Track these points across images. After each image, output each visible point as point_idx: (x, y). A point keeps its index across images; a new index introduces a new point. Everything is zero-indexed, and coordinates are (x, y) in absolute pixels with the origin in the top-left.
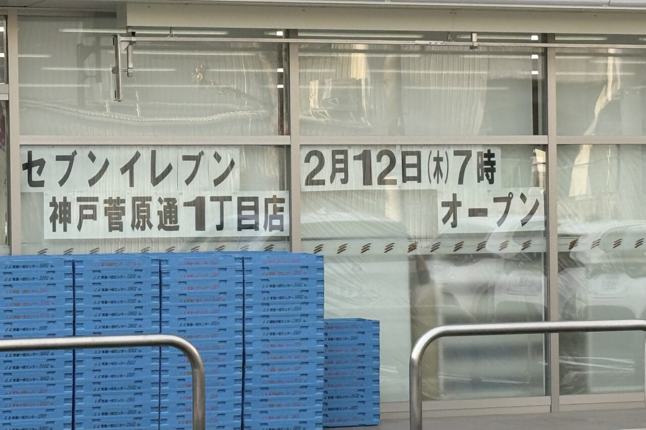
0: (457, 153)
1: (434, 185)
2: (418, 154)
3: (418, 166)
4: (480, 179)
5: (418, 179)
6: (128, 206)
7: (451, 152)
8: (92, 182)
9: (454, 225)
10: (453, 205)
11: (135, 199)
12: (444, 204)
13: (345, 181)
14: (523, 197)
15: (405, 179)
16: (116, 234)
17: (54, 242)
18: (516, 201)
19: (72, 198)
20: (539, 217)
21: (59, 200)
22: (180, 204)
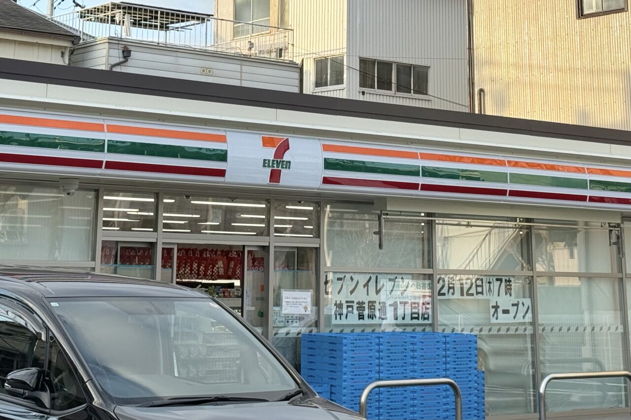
0: (497, 280)
1: (488, 297)
2: (482, 280)
3: (482, 286)
4: (506, 294)
5: (482, 293)
6: (366, 306)
7: (494, 279)
8: (352, 292)
9: (497, 318)
10: (496, 307)
11: (369, 302)
12: (493, 307)
13: (453, 294)
14: (523, 304)
15: (478, 293)
16: (361, 322)
17: (337, 326)
18: (520, 305)
19: (344, 302)
20: (529, 315)
21: (338, 302)
22: (387, 305)
